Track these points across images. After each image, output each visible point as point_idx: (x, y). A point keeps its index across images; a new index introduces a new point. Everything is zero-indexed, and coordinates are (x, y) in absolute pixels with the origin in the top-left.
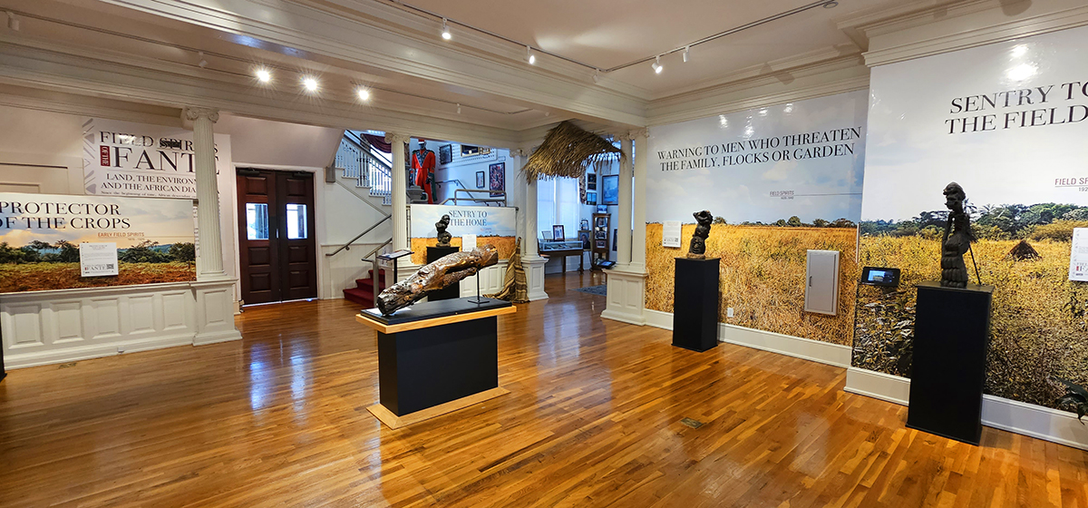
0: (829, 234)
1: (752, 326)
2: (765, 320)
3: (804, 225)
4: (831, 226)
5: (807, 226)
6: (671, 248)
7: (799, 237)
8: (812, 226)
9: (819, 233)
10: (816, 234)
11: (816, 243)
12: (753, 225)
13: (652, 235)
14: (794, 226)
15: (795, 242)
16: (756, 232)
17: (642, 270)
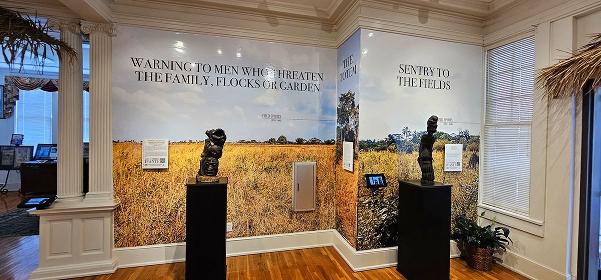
0: (307, 149)
1: (250, 235)
2: (262, 226)
3: (290, 143)
4: (307, 143)
5: (292, 143)
6: (155, 170)
7: (286, 153)
8: (295, 144)
9: (300, 149)
10: (298, 149)
11: (298, 157)
12: (248, 143)
13: (124, 157)
14: (282, 143)
15: (284, 156)
16: (252, 149)
17: (110, 202)
